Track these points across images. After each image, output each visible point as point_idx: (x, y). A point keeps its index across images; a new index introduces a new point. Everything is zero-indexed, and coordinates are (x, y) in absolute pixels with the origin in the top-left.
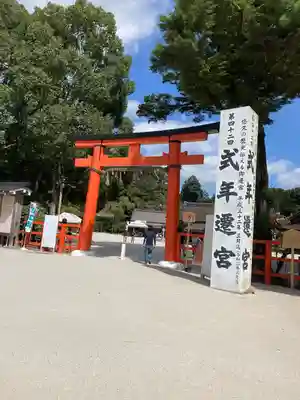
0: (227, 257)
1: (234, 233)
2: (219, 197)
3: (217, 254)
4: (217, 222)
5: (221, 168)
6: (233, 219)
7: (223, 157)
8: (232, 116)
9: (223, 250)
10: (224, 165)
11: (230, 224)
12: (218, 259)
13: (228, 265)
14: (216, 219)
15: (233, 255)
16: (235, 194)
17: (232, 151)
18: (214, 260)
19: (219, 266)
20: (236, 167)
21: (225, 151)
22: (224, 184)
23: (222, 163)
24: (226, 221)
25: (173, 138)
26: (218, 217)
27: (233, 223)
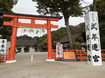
0: (97, 58)
1: (98, 50)
3: (94, 57)
4: (93, 47)
5: (92, 29)
6: (97, 46)
7: (92, 26)
8: (93, 14)
9: (96, 56)
10: (92, 28)
11: (97, 47)
12: (94, 59)
13: (98, 61)
14: (92, 46)
15: (99, 57)
16: (97, 38)
17: (94, 24)
18: (93, 60)
19: (95, 61)
20: (96, 29)
21: (92, 24)
22: (93, 34)
23: (92, 27)
24: (95, 46)
25: (48, 19)
26: (92, 45)
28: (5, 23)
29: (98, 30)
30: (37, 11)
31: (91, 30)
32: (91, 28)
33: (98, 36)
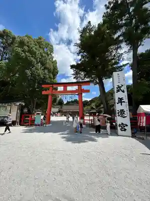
0: (124, 126)
2: (118, 103)
3: (120, 125)
4: (118, 113)
7: (117, 88)
9: (122, 124)
10: (118, 91)
11: (124, 113)
13: (125, 130)
15: (127, 125)
16: (124, 102)
17: (120, 86)
18: (119, 128)
19: (122, 131)
20: (123, 92)
21: (118, 86)
24: (122, 111)
25: (79, 84)
27: (126, 113)
29: (126, 93)
30: (74, 78)
31: (116, 93)
32: (116, 91)
33: (126, 100)
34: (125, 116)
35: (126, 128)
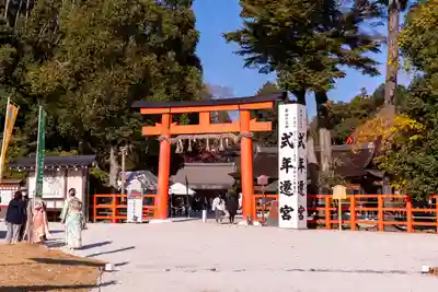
1: (292, 194)
2: (282, 169)
3: (282, 209)
4: (281, 187)
6: (291, 184)
7: (283, 139)
8: (286, 111)
9: (286, 207)
10: (284, 144)
11: (289, 188)
12: (283, 214)
13: (289, 218)
15: (292, 210)
16: (291, 167)
17: (288, 134)
19: (284, 219)
20: (292, 146)
21: (284, 134)
22: (284, 159)
24: (287, 185)
26: (281, 183)
27: (292, 187)
28: (147, 131)
29: (296, 148)
31: (280, 148)
32: (280, 144)
33: (295, 163)
34: (291, 192)
35: (290, 213)
